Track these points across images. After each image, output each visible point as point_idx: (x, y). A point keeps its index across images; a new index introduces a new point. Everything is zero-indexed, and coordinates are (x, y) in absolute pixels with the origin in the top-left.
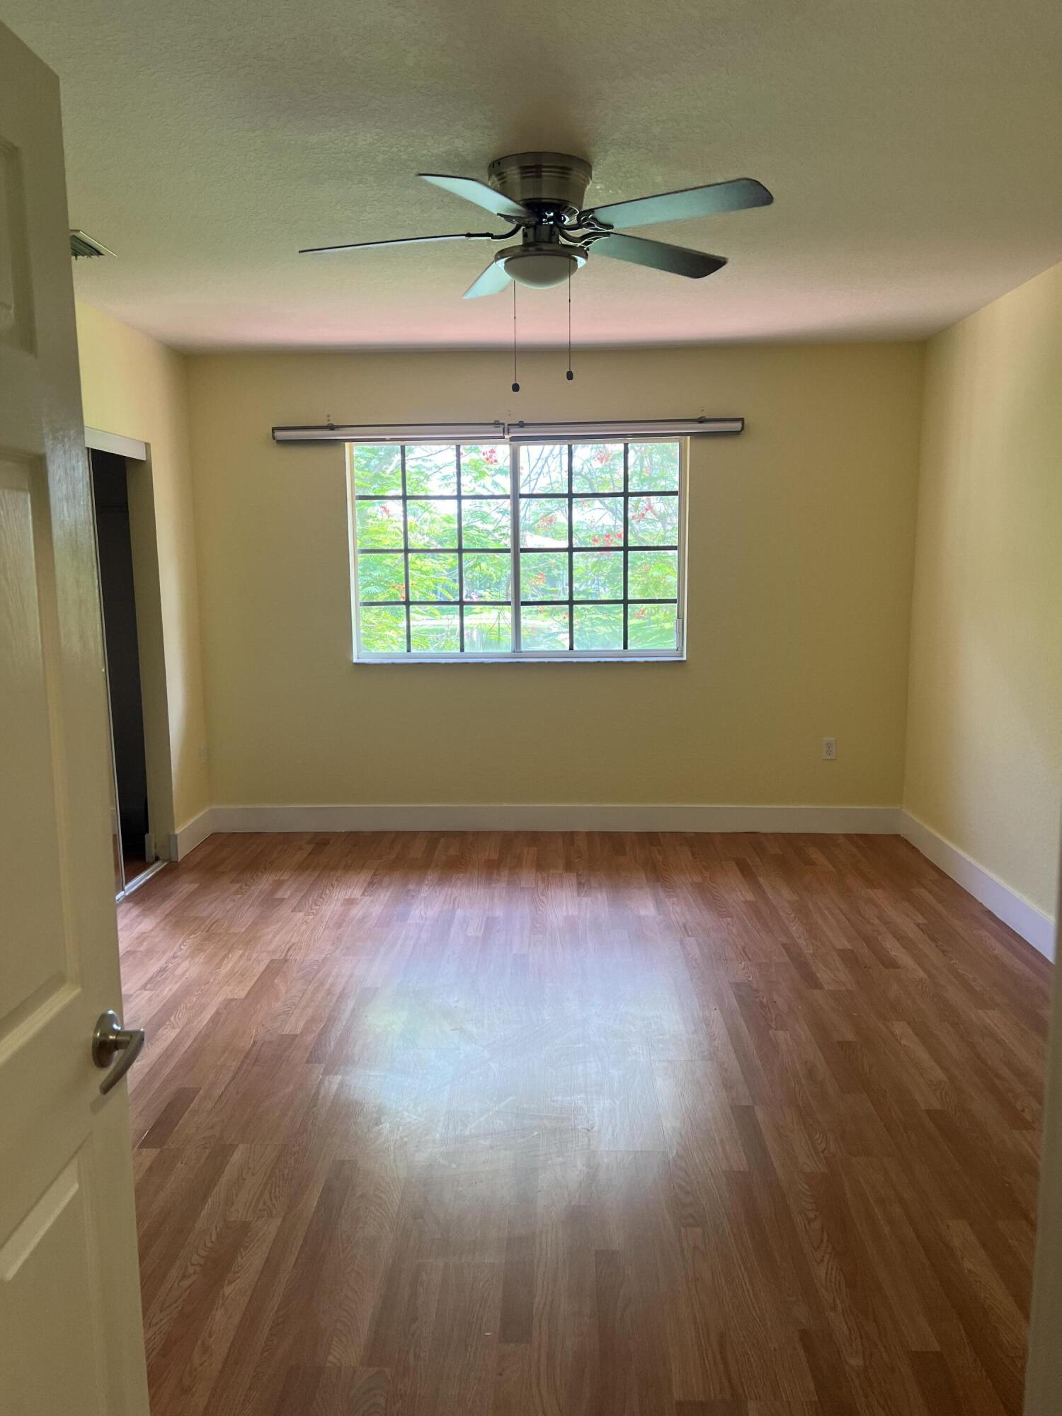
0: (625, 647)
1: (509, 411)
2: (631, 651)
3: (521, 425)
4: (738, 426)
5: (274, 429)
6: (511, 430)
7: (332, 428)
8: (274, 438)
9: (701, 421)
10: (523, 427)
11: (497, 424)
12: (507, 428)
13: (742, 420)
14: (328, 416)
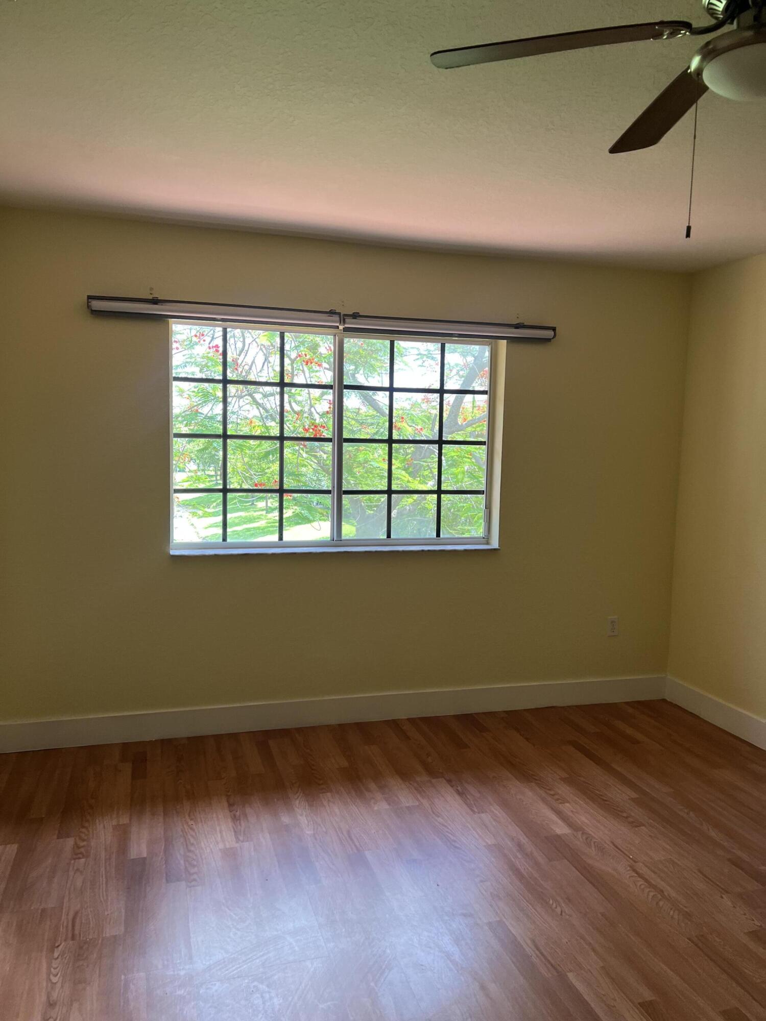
0: (438, 535)
1: (343, 302)
2: (443, 539)
3: (355, 316)
4: (550, 334)
5: (89, 297)
6: (347, 320)
7: (155, 301)
8: (89, 307)
9: (517, 326)
10: (355, 318)
11: (332, 313)
12: (343, 318)
13: (554, 329)
14: (151, 289)
